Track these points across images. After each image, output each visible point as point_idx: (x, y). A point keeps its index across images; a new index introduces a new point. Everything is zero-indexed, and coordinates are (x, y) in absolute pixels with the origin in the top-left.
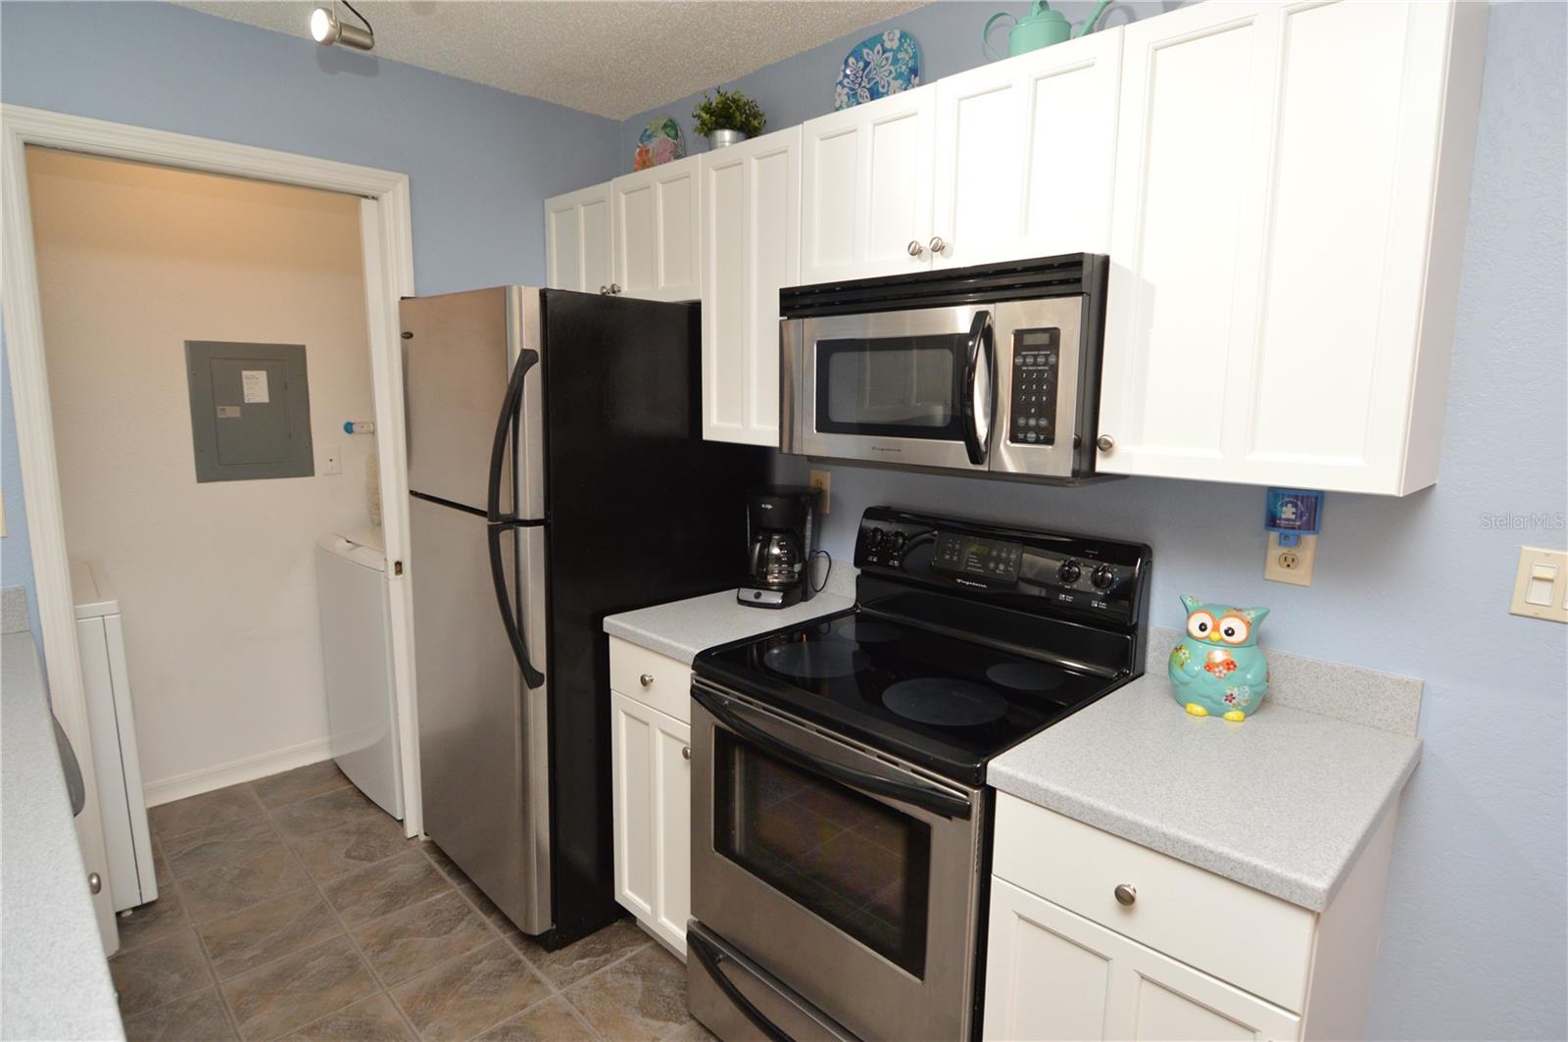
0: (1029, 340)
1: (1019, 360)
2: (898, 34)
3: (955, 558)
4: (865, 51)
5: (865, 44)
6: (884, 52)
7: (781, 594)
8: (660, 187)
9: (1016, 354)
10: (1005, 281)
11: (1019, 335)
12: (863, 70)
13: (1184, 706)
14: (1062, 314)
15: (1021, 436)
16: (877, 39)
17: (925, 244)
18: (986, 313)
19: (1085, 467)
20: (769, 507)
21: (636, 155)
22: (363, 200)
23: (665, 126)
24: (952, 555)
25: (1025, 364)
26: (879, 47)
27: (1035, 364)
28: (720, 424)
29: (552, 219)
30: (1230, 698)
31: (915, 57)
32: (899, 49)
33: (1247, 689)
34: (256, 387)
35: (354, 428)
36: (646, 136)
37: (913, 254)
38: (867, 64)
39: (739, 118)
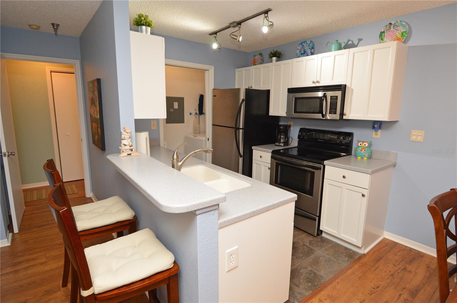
0: (333, 98)
1: (331, 101)
2: (310, 41)
3: (318, 136)
4: (303, 44)
5: (303, 42)
6: (307, 44)
7: (283, 144)
8: (262, 68)
9: (330, 100)
10: (329, 88)
11: (331, 97)
12: (302, 47)
13: (357, 158)
14: (339, 94)
15: (331, 113)
16: (306, 42)
17: (315, 81)
18: (326, 93)
19: (341, 118)
20: (282, 128)
21: (252, 60)
22: (206, 71)
23: (259, 54)
24: (317, 136)
25: (332, 101)
26: (306, 43)
27: (334, 101)
28: (272, 112)
29: (237, 73)
30: (365, 155)
31: (313, 45)
32: (310, 44)
33: (367, 154)
34: (176, 105)
35: (192, 114)
36: (255, 56)
37: (313, 83)
38: (303, 46)
39: (278, 55)
